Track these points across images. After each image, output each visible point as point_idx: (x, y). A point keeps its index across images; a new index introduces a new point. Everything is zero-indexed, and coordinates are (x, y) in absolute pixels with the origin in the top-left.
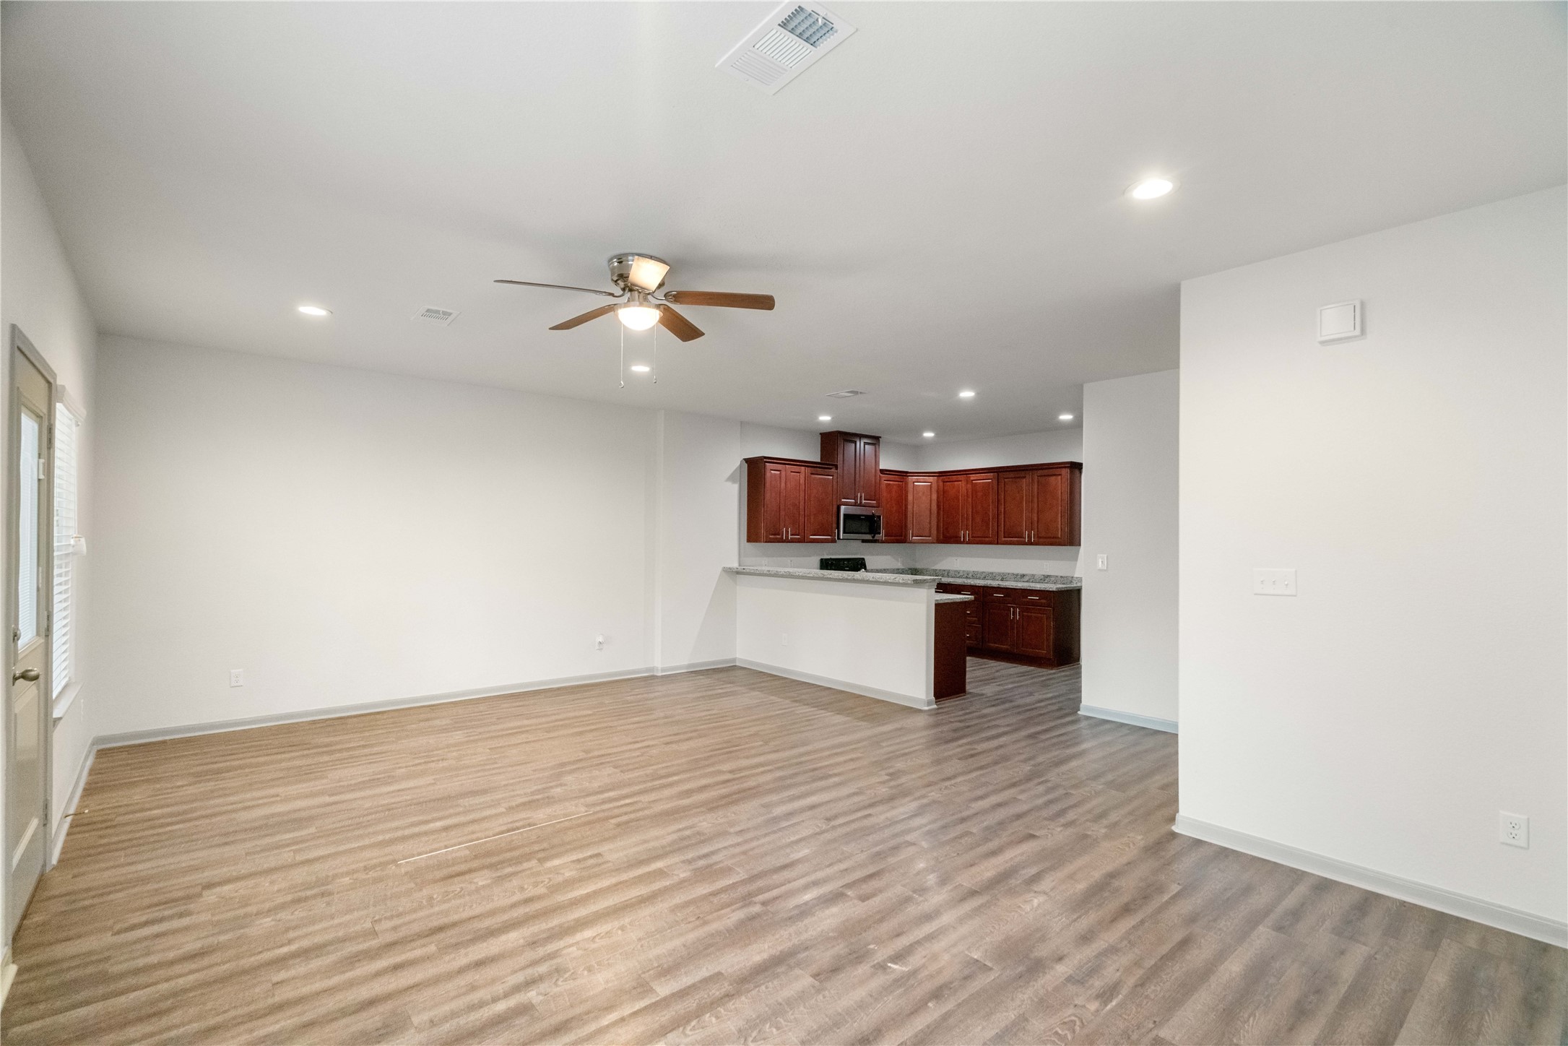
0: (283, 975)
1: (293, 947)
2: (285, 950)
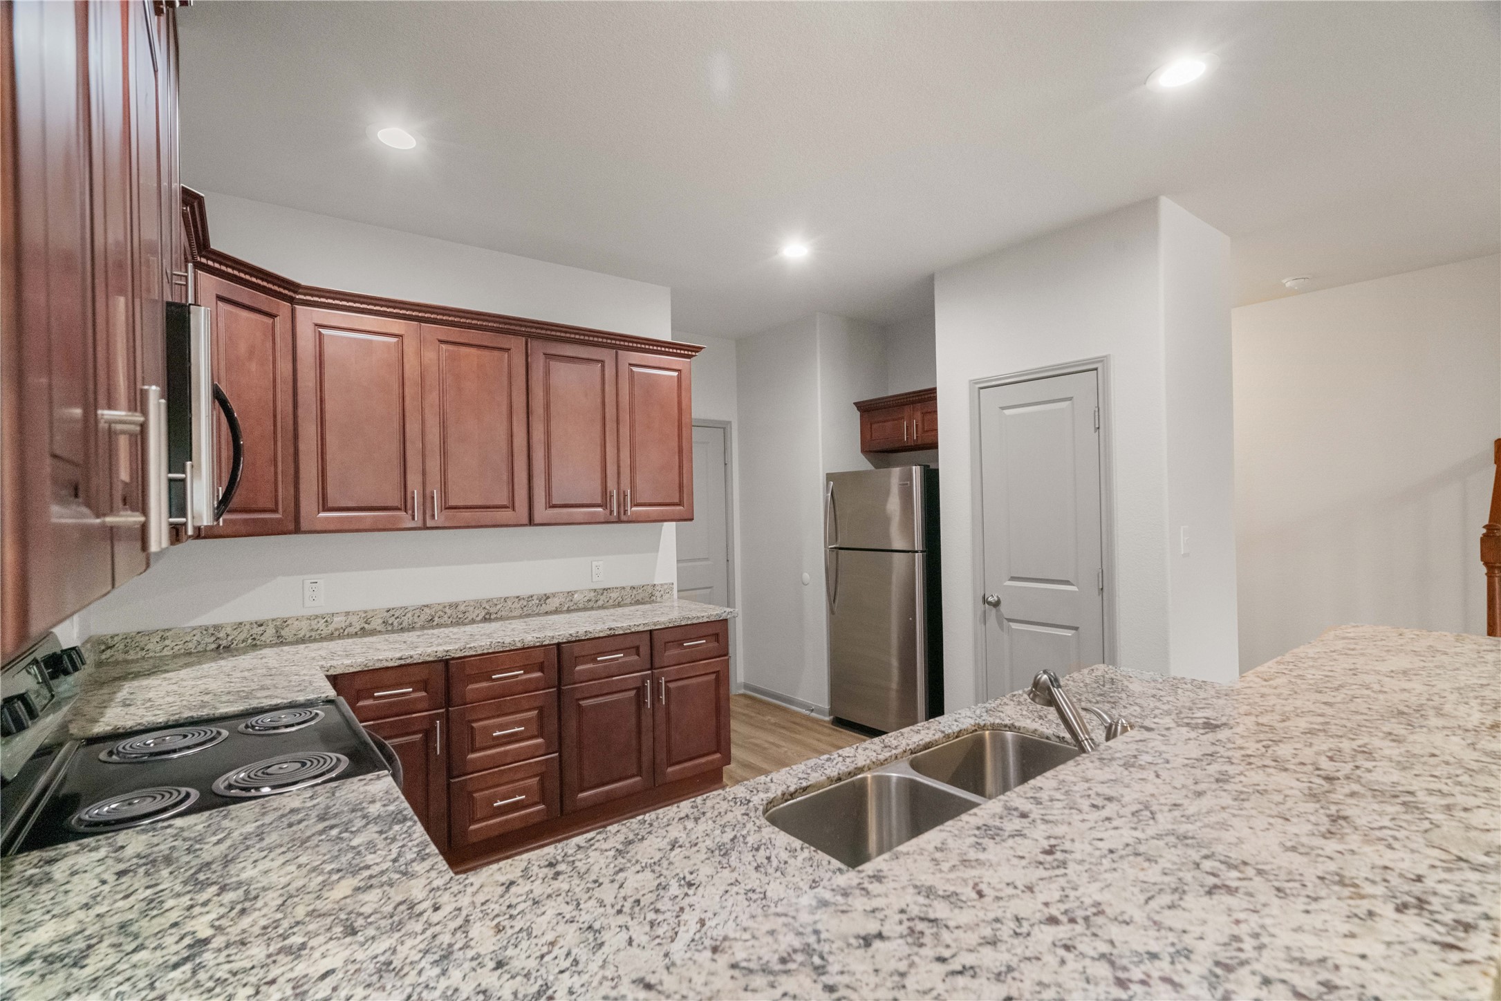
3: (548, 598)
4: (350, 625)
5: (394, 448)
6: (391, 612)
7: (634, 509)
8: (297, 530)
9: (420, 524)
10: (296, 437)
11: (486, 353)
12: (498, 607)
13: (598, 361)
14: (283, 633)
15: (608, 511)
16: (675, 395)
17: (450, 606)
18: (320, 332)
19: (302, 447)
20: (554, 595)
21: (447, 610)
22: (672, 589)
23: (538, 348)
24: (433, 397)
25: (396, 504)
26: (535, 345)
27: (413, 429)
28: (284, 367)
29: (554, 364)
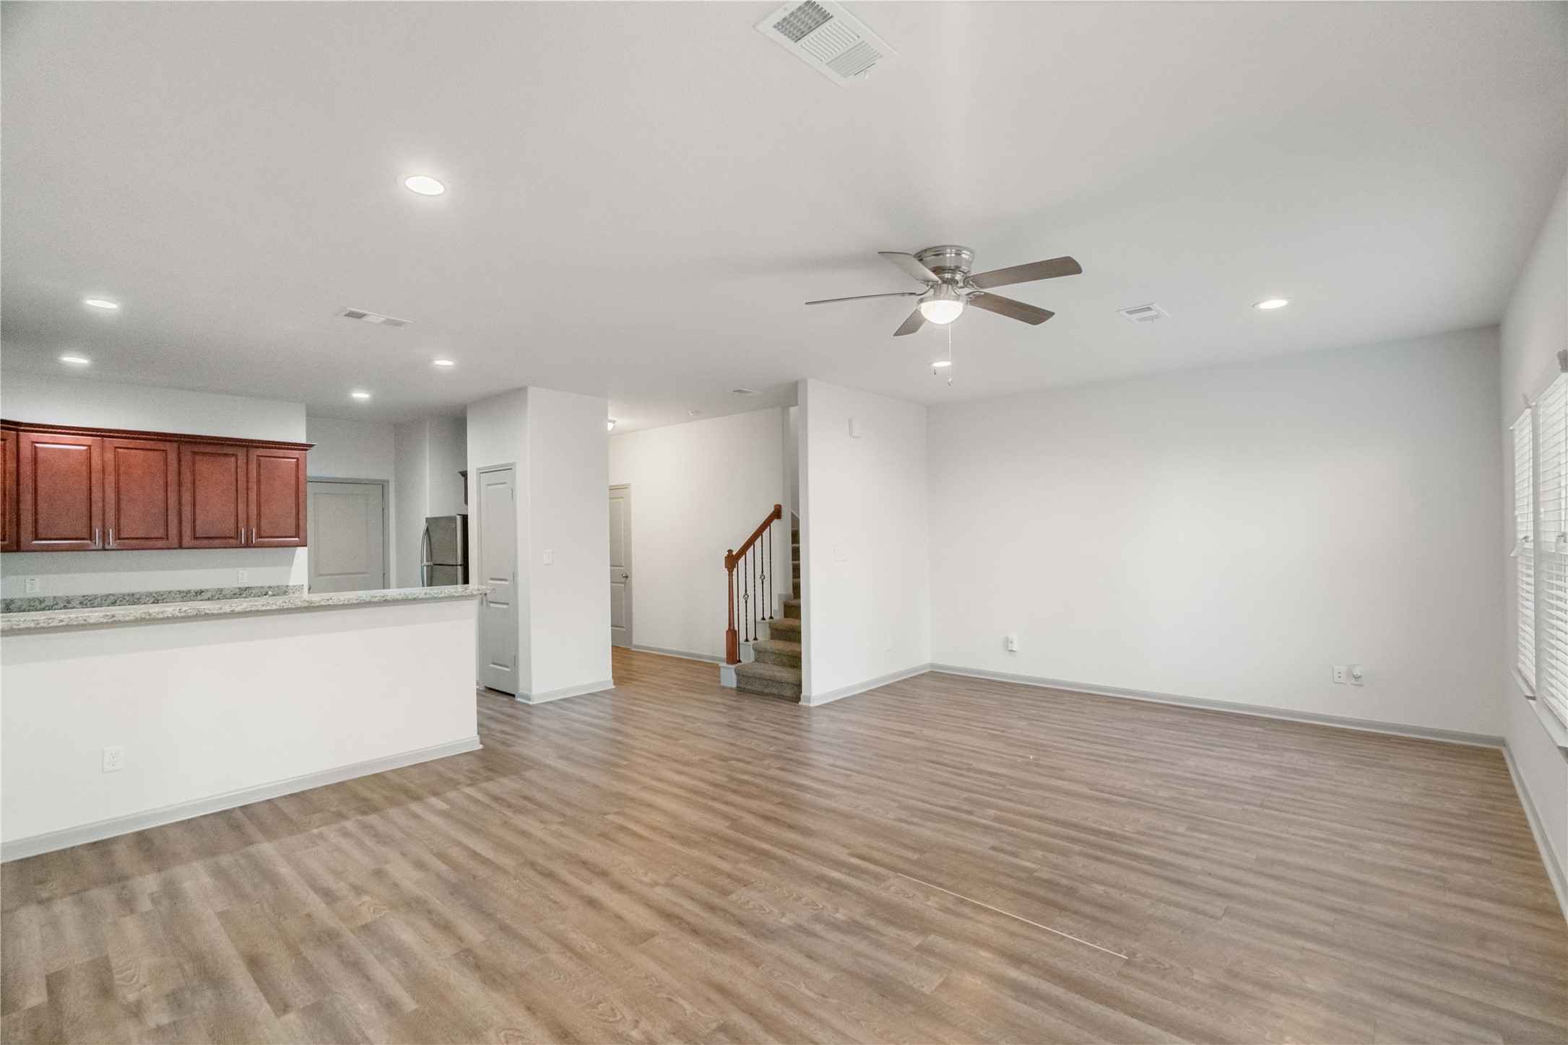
0: (1322, 929)
1: (1301, 943)
2: (1310, 945)
3: (202, 592)
4: (57, 604)
5: (83, 508)
6: (86, 598)
7: (259, 540)
8: (18, 550)
9: (100, 547)
10: (18, 501)
11: (149, 453)
12: (164, 596)
13: (233, 455)
14: (10, 607)
15: (239, 541)
16: (293, 473)
17: (128, 595)
18: (35, 447)
19: (22, 506)
20: (207, 590)
21: (126, 597)
22: (302, 589)
23: (187, 450)
24: (110, 479)
25: (85, 536)
26: (183, 448)
27: (97, 495)
28: (11, 465)
29: (198, 458)
